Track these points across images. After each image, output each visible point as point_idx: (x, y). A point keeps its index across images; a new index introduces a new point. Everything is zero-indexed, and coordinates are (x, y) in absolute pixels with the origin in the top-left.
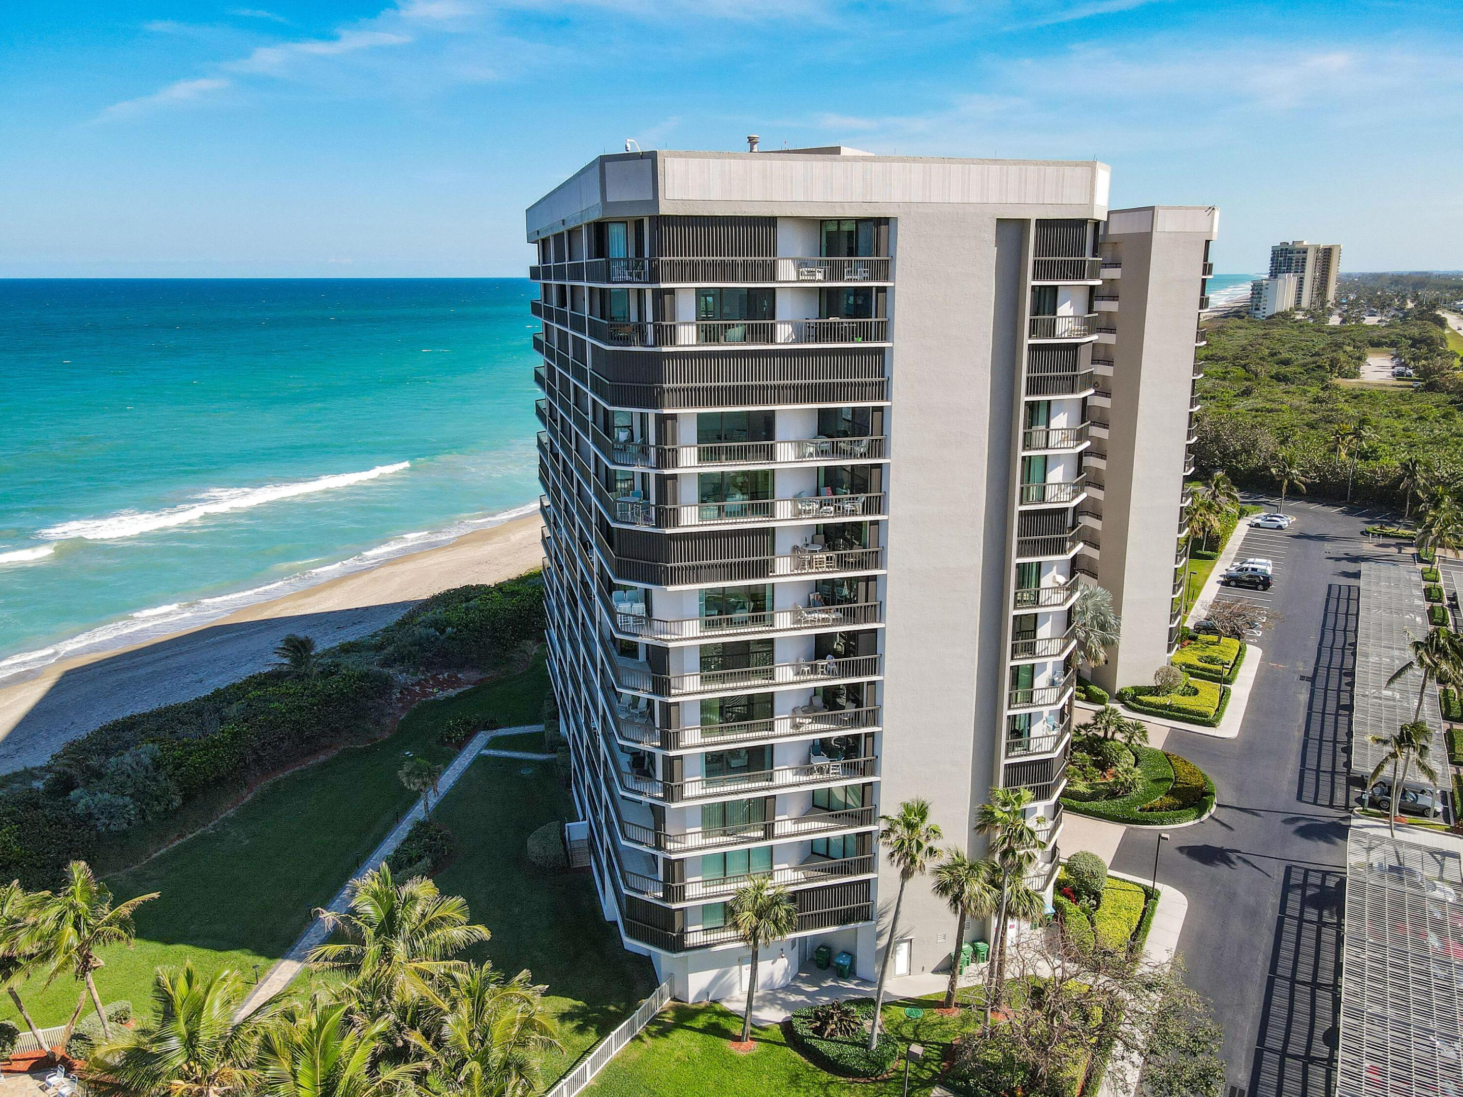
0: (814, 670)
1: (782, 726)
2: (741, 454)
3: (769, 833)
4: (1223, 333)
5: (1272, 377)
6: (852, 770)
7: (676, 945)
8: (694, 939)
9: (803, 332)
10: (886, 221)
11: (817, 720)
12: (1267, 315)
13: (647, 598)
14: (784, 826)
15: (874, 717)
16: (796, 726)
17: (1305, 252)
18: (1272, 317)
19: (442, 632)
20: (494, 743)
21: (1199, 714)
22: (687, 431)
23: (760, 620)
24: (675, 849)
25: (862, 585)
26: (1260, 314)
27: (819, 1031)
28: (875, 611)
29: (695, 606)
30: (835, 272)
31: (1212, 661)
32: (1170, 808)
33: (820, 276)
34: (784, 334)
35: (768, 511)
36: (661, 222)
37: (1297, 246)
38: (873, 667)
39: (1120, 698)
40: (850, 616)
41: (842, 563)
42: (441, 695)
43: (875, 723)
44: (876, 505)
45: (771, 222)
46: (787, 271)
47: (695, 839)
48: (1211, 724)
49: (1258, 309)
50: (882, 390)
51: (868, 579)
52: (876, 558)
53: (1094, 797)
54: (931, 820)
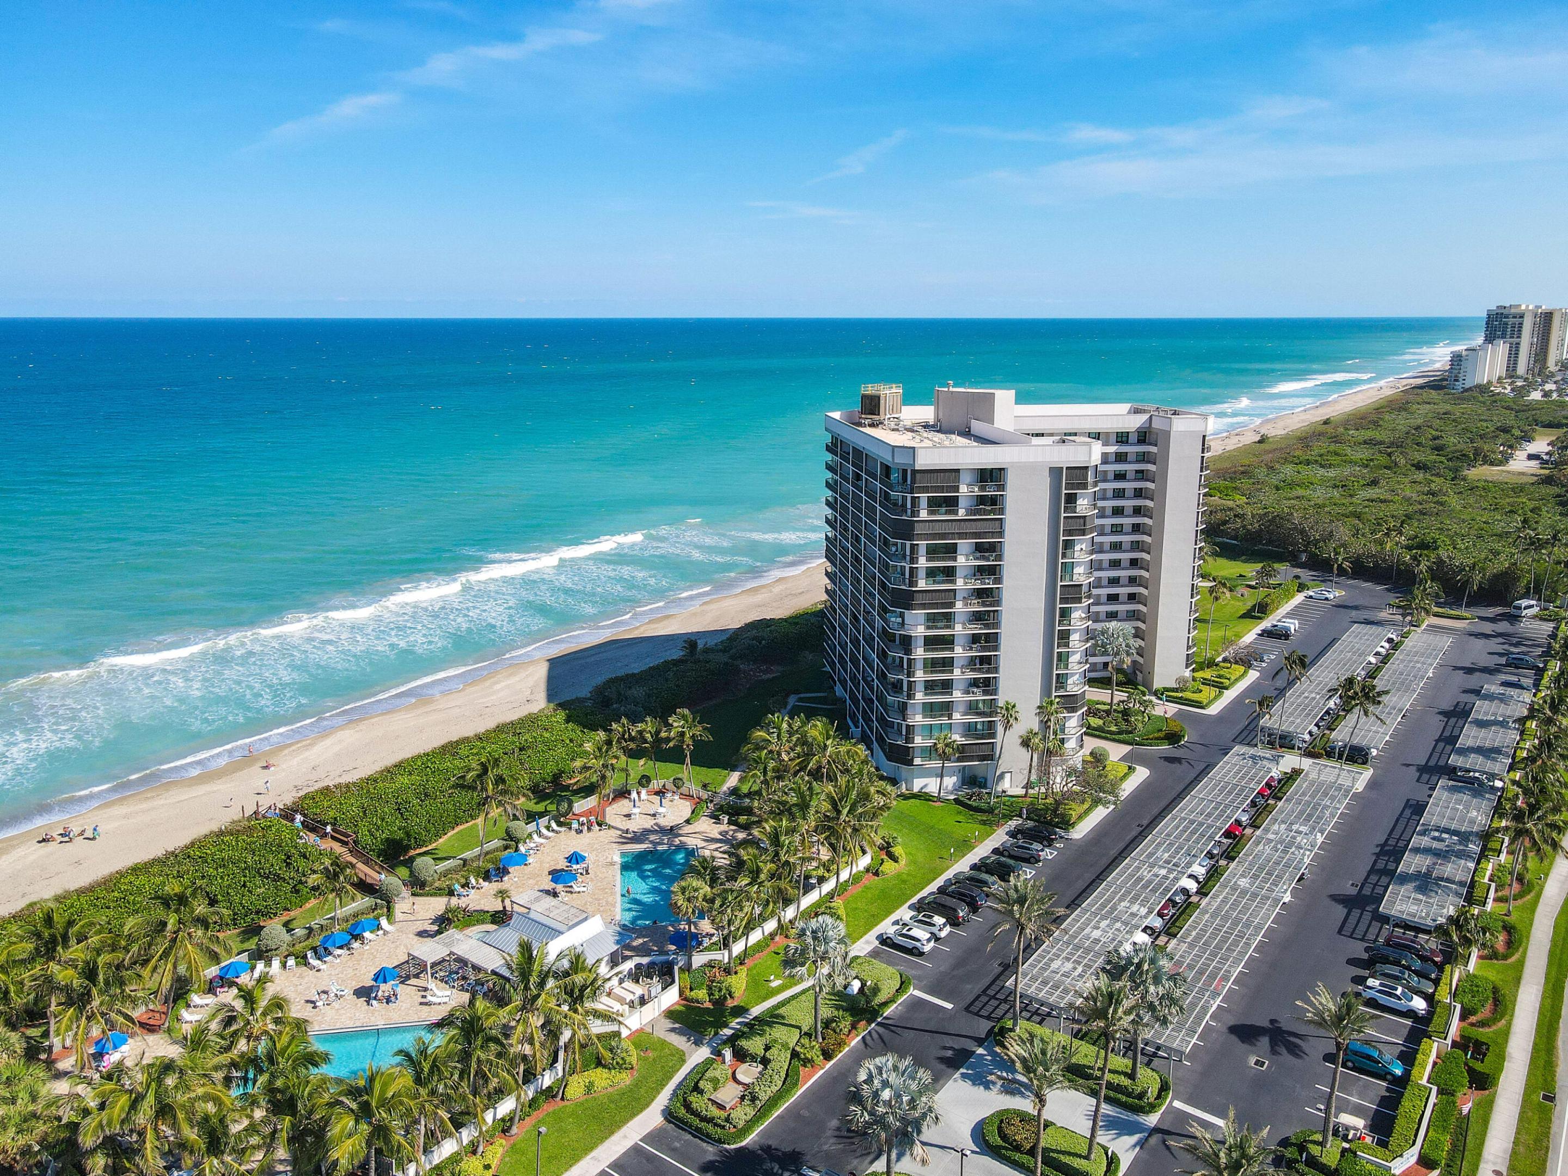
0: (971, 649)
1: (957, 672)
2: (943, 559)
3: (950, 717)
4: (1405, 410)
5: (1413, 465)
6: (986, 693)
7: (910, 763)
8: (917, 761)
9: (970, 512)
10: (1003, 469)
11: (972, 670)
12: (1467, 386)
13: (902, 616)
14: (957, 716)
15: (996, 670)
16: (963, 673)
17: (1522, 317)
18: (1470, 389)
19: (760, 643)
20: (800, 700)
21: (1197, 702)
22: (922, 551)
23: (948, 627)
24: (910, 722)
25: (992, 614)
26: (1459, 385)
27: (970, 799)
28: (997, 625)
29: (922, 619)
30: (982, 488)
31: (1220, 676)
32: (1157, 739)
33: (976, 489)
34: (962, 512)
35: (953, 582)
36: (914, 472)
37: (1513, 311)
38: (996, 648)
39: (1155, 693)
40: (987, 626)
41: (984, 604)
42: (765, 677)
43: (997, 672)
44: (998, 580)
45: (958, 471)
46: (963, 489)
47: (919, 718)
48: (1202, 708)
49: (1457, 380)
50: (1001, 534)
51: (994, 611)
52: (998, 603)
53: (1120, 733)
54: (1016, 709)
